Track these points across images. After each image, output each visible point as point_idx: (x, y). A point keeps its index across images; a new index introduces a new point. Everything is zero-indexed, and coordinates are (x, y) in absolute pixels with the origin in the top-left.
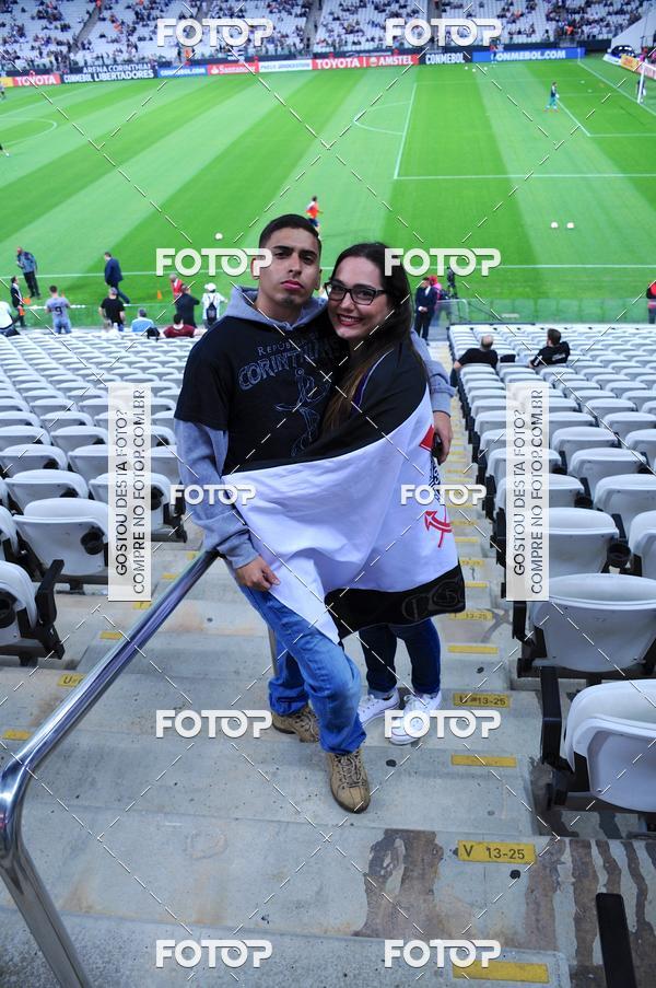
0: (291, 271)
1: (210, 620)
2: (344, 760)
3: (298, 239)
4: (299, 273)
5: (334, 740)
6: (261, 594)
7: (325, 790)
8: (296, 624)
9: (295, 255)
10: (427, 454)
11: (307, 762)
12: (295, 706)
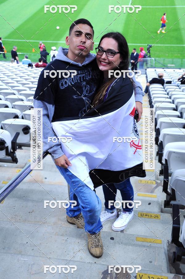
0: (82, 42)
1: (46, 178)
2: (93, 236)
3: (85, 29)
5: (90, 228)
6: (64, 169)
7: (86, 248)
8: (77, 181)
9: (83, 35)
10: (132, 118)
11: (79, 236)
12: (76, 214)
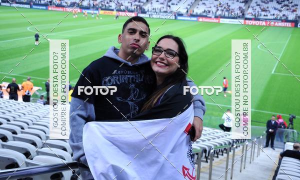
0: (135, 40)
4: (138, 41)
